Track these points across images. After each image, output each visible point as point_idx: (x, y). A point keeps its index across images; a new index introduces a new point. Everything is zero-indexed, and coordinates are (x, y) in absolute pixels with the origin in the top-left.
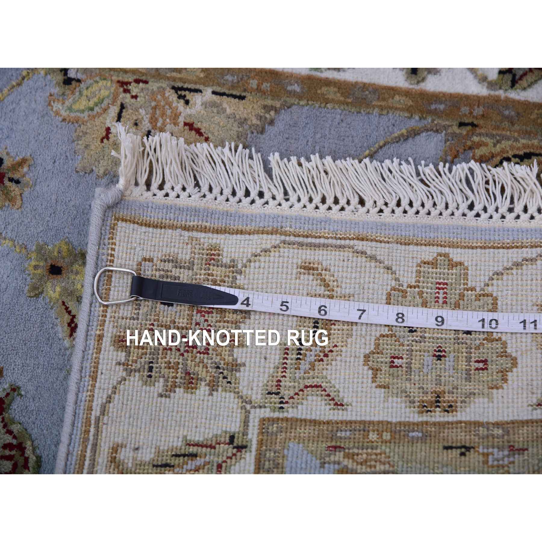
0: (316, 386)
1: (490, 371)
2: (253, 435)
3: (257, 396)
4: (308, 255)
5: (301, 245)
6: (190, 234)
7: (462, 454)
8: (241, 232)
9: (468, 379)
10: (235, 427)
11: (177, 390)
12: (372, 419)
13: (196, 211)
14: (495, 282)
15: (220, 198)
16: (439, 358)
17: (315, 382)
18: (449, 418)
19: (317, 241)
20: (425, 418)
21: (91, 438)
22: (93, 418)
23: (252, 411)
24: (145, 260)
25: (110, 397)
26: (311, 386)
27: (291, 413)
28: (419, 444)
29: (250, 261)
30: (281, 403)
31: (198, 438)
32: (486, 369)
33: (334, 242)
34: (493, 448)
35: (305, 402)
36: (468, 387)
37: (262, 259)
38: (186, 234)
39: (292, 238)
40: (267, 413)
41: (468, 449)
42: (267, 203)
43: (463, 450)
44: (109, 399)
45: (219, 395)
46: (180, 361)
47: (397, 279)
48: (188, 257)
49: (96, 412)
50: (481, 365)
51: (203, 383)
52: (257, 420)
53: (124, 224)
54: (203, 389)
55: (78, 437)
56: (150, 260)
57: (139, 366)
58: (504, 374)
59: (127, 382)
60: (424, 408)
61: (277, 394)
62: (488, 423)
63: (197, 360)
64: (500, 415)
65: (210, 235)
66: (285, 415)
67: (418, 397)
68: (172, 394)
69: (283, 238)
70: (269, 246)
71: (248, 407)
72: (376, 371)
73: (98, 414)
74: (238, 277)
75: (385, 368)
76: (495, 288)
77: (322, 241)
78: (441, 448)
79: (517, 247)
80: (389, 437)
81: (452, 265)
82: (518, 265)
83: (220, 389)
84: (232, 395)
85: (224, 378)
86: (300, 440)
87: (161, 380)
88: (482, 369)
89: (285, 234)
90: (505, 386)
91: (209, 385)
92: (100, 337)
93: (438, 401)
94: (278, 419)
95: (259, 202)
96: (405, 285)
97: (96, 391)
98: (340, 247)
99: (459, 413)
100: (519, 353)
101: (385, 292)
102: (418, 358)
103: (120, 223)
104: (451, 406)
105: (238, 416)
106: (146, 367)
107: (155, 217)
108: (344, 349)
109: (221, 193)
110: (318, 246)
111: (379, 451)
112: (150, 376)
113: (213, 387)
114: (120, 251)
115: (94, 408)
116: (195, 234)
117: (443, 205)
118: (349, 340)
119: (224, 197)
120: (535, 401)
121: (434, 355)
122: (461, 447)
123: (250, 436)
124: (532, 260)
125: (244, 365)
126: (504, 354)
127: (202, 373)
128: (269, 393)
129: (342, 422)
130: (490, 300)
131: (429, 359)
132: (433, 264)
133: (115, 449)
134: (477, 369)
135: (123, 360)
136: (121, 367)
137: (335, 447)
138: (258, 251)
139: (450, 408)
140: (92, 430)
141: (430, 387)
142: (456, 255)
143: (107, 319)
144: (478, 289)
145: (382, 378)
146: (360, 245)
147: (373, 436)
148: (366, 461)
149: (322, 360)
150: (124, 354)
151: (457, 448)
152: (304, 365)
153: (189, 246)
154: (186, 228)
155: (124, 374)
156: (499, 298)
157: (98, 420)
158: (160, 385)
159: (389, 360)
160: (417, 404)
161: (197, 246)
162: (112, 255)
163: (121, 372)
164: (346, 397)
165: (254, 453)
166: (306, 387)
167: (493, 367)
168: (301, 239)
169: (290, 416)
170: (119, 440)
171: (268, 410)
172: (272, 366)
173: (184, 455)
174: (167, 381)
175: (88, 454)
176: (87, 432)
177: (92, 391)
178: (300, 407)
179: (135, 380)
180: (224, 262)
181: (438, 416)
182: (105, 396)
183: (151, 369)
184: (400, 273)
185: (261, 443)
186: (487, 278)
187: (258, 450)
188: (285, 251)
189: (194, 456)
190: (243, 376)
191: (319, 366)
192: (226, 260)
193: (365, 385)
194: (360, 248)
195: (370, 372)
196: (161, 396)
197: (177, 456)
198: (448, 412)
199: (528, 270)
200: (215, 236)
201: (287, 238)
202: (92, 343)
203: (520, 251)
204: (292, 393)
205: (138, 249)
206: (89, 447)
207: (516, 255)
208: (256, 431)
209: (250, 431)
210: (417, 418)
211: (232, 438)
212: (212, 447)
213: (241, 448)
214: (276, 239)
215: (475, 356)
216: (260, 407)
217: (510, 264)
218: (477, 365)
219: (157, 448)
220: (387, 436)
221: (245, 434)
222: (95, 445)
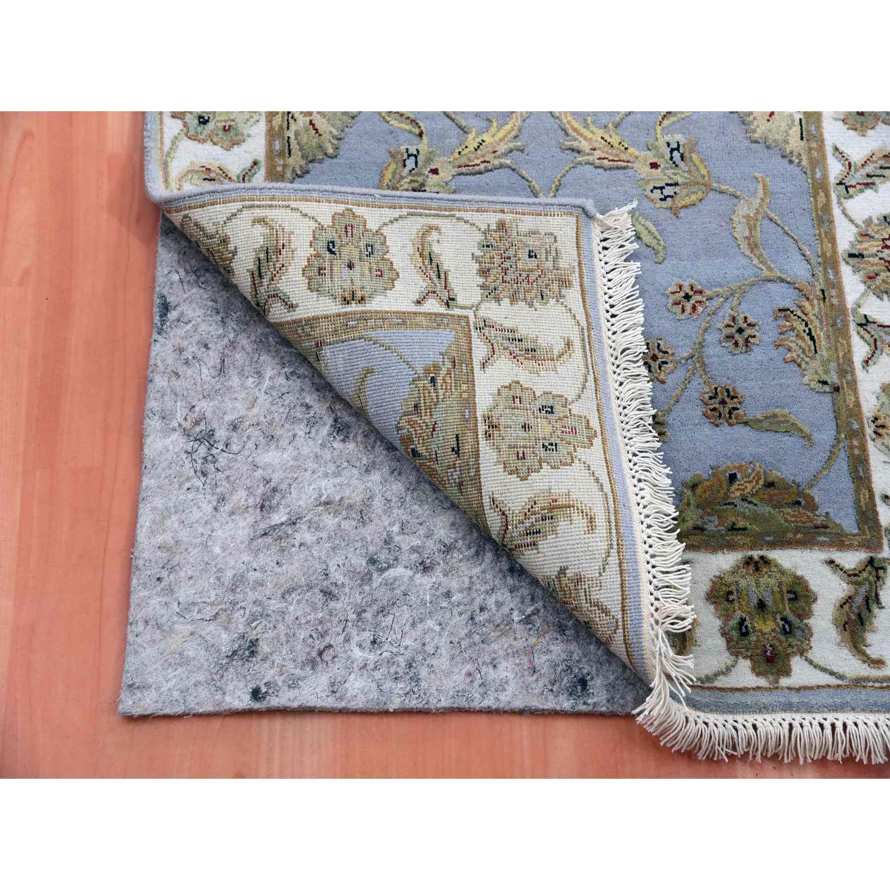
0: (494, 351)
1: (517, 461)
2: (457, 312)
3: (481, 313)
4: (577, 344)
5: (583, 340)
6: (577, 267)
7: (453, 450)
8: (584, 302)
9: (510, 447)
10: (460, 300)
11: (478, 264)
12: (476, 386)
13: (593, 270)
14: (582, 464)
15: (606, 288)
16: (524, 427)
17: (496, 350)
18: (481, 435)
19: (588, 351)
20: (480, 418)
21: (442, 213)
22: (454, 213)
23: (472, 311)
24: (555, 238)
25: (468, 222)
26: (493, 348)
27: (474, 334)
28: (459, 417)
29: (566, 307)
30: (480, 329)
31: (450, 278)
32: (518, 459)
33: (590, 362)
34: (460, 471)
35: (482, 343)
36: (504, 447)
37: (569, 314)
38: (576, 264)
39: (586, 334)
40: (472, 319)
41: (457, 453)
42: (608, 321)
43: (456, 449)
44: (466, 222)
45: (479, 291)
46: (496, 265)
47: (573, 402)
48: (561, 266)
49: (458, 214)
50: (521, 455)
51: (484, 280)
52: (467, 314)
53: (575, 221)
54: (481, 280)
55: (443, 204)
56: (555, 241)
57: (489, 238)
58: (516, 471)
59: (478, 232)
60: (487, 418)
61: (485, 325)
62: (479, 464)
63: (498, 276)
64: (485, 472)
65: (578, 280)
66: (473, 330)
67: (495, 413)
68: (474, 261)
69: (585, 328)
70: (577, 318)
71: (474, 309)
72: (509, 387)
73: (457, 216)
74: (554, 300)
75: (512, 393)
76: (578, 465)
77: (589, 354)
78: (457, 433)
79: (610, 481)
80: (463, 396)
81: (590, 439)
82: (597, 480)
83: (482, 291)
84: (480, 299)
85: (490, 294)
86: (457, 339)
87: (482, 254)
88: (518, 456)
89: (589, 330)
90: (506, 473)
91: (483, 283)
92: (503, 211)
93: (493, 427)
94: (469, 326)
95: (608, 316)
96: (570, 407)
97: (471, 213)
98: (587, 366)
99: (485, 442)
100: (531, 482)
101: (563, 394)
102: (522, 413)
103: (574, 219)
104: (490, 436)
105: (468, 303)
106: (489, 243)
107: (583, 242)
108: (521, 368)
109: (609, 289)
110: (585, 351)
111: (453, 390)
112: (483, 246)
113: (483, 287)
114: (558, 220)
115: (460, 213)
116: (577, 270)
117: (630, 436)
118: (527, 372)
119: (607, 291)
120: (495, 496)
121: (525, 424)
122: (458, 447)
123: (456, 310)
124: (602, 489)
125: (500, 305)
126: (530, 470)
127: (489, 279)
128: (485, 321)
129: (472, 367)
130: (569, 461)
131: (522, 420)
132: (588, 427)
133: (437, 228)
134: (518, 453)
135: (491, 228)
136: (487, 227)
137: (454, 362)
138: (573, 312)
139: (488, 436)
140: (447, 213)
141: (502, 421)
142: (597, 441)
143: (514, 215)
144: (575, 454)
145: (505, 392)
146: (591, 378)
147: (464, 387)
148: (446, 383)
149: (511, 354)
150: (495, 228)
151: (458, 444)
152: (506, 343)
153: (568, 266)
154: (580, 264)
155: (483, 230)
156: (571, 467)
157: (453, 216)
158: (479, 253)
159: (518, 395)
160: (490, 413)
161: (569, 272)
162: (554, 215)
163: (483, 227)
164: (489, 370)
165: (445, 312)
166: (492, 345)
167: (520, 463)
168: (587, 340)
169: (472, 333)
170: (443, 230)
171: (474, 320)
172: (502, 322)
173: (438, 271)
174: (482, 257)
175: (433, 212)
176: (446, 210)
177: (470, 210)
178: (479, 340)
179: (480, 237)
180: (562, 290)
181: (482, 428)
182: (468, 219)
183: (488, 246)
184: (577, 404)
185: (452, 316)
186: (584, 460)
187: (448, 315)
188: (576, 329)
189: (439, 277)
190: (493, 305)
191: (507, 353)
192: (564, 291)
193: (498, 381)
194: (589, 378)
195: (508, 384)
196: (473, 255)
197: (438, 266)
198: (486, 434)
199: (595, 487)
200: (579, 284)
201: (585, 331)
202: (499, 207)
203: (608, 482)
204: (487, 334)
205: (561, 232)
206: (437, 212)
207: (604, 479)
208: (459, 313)
209: (459, 310)
210: (479, 415)
211: (453, 299)
212: (446, 287)
213: (447, 304)
214: (584, 323)
215: (527, 451)
216: (475, 315)
217: (596, 475)
218: (521, 452)
219: (441, 255)
220: (465, 395)
221: (457, 307)
222: (438, 216)
